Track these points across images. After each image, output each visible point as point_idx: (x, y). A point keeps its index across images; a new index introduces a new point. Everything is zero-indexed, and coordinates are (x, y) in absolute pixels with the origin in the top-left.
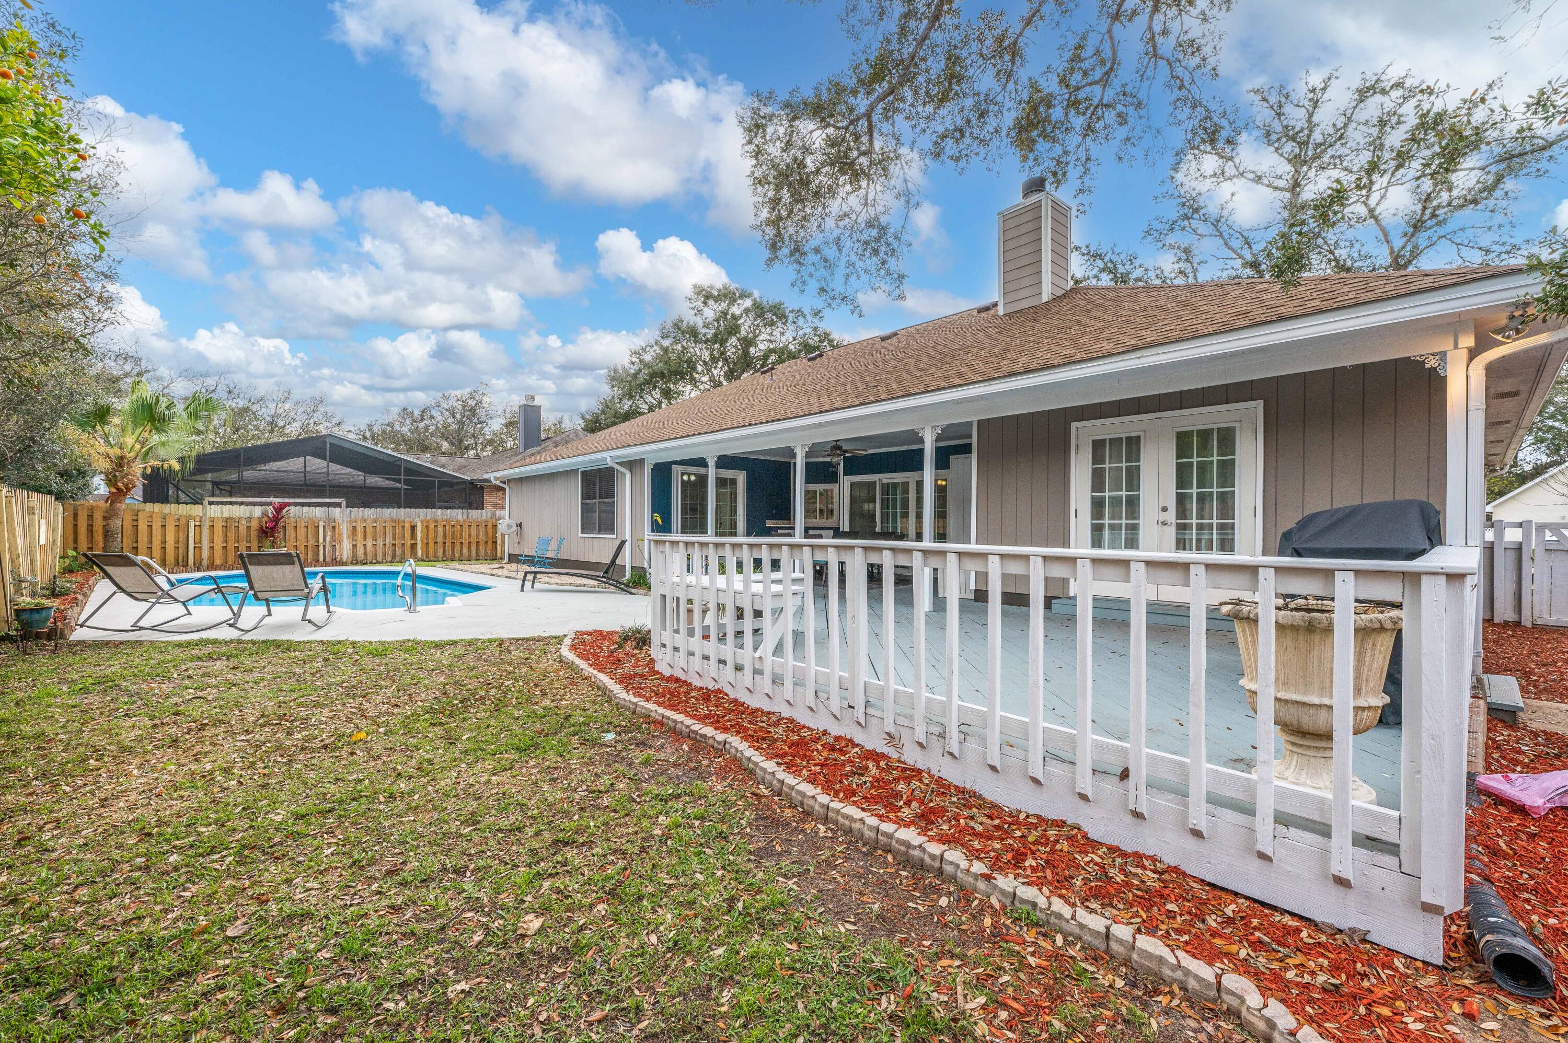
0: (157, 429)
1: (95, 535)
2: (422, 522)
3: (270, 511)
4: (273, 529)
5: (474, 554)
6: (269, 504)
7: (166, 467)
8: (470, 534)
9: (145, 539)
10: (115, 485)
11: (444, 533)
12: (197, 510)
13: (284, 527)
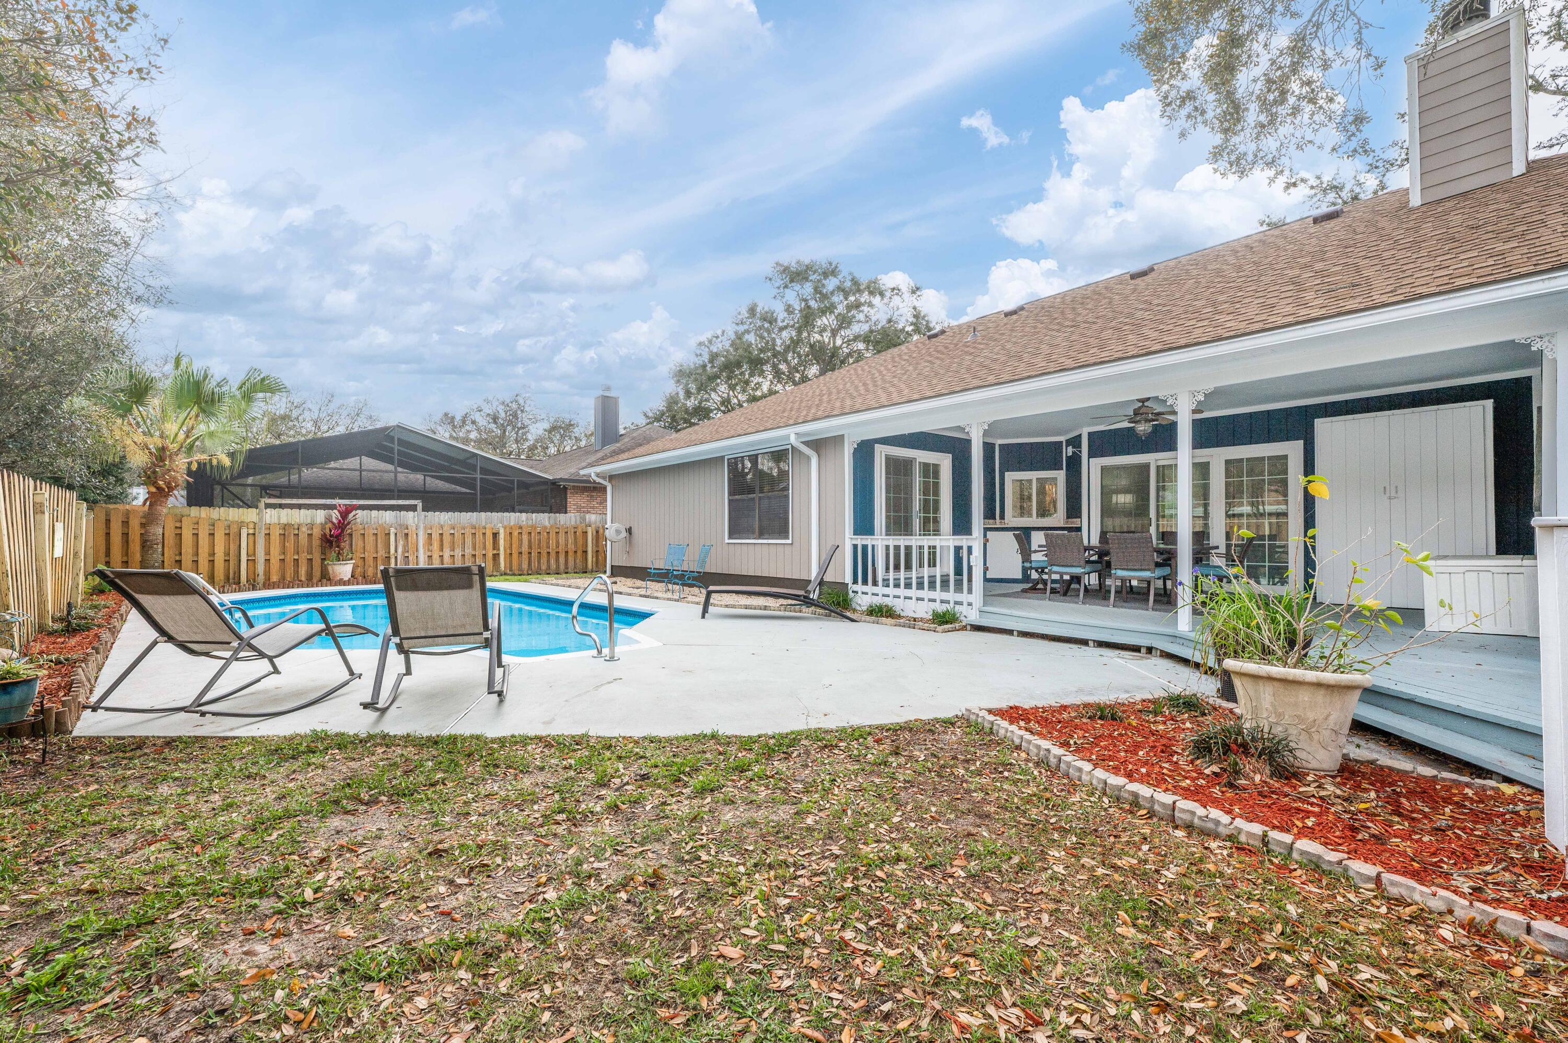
0: (204, 411)
1: (131, 545)
2: (505, 528)
3: (335, 515)
4: (339, 537)
5: (562, 567)
6: (332, 507)
7: (215, 462)
8: (558, 543)
9: (190, 551)
10: (154, 483)
11: (530, 541)
12: (250, 515)
13: (351, 535)
